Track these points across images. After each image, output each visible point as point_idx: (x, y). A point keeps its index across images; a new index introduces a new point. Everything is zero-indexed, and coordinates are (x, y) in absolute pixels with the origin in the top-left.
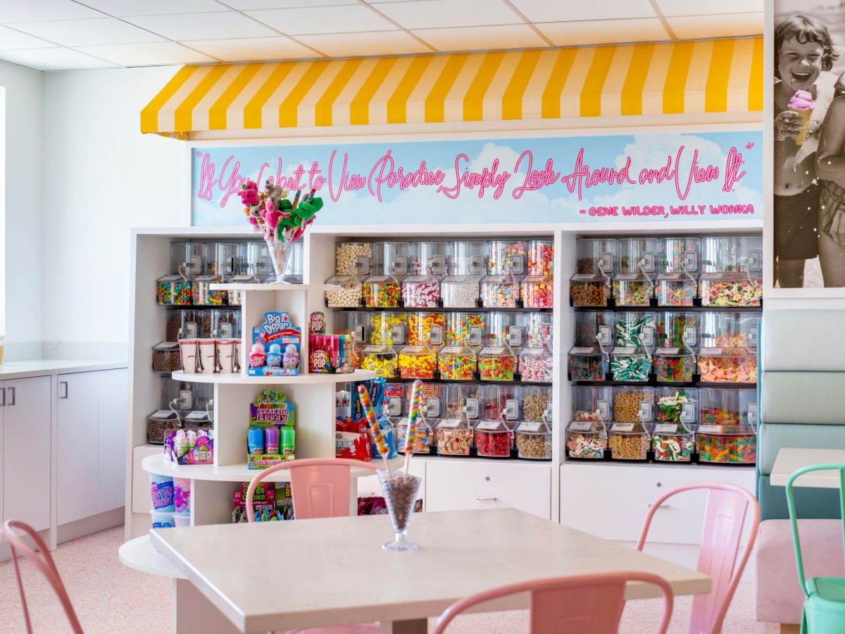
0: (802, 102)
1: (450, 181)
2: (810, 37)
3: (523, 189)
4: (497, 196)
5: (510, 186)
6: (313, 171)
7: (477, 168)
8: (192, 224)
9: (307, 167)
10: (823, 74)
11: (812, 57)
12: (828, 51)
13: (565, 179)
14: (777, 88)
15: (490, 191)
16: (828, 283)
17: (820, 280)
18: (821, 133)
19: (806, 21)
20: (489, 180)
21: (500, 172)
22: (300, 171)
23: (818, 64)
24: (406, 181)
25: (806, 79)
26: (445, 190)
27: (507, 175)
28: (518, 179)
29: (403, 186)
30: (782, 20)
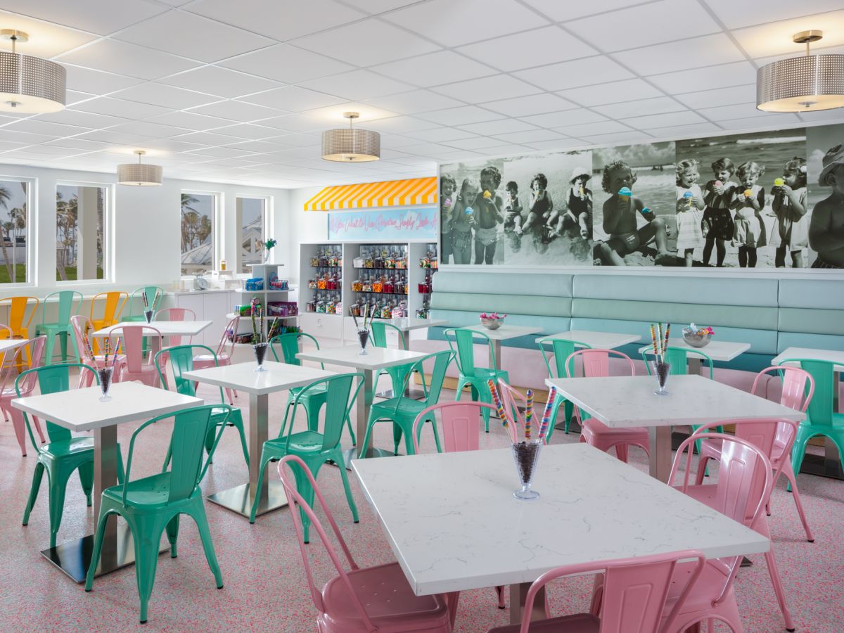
0: (448, 203)
1: (398, 223)
2: (450, 181)
3: (419, 226)
4: (412, 229)
5: (415, 226)
6: (360, 221)
7: (406, 219)
8: (329, 239)
9: (359, 219)
10: (453, 193)
11: (450, 187)
12: (455, 186)
13: (431, 223)
14: (441, 198)
15: (410, 227)
16: (456, 263)
17: (453, 262)
18: (453, 213)
19: (449, 176)
20: (408, 223)
21: (412, 221)
22: (357, 221)
23: (452, 190)
24: (386, 224)
25: (449, 195)
26: (396, 227)
27: (414, 222)
28: (417, 223)
29: (385, 226)
30: (442, 176)
